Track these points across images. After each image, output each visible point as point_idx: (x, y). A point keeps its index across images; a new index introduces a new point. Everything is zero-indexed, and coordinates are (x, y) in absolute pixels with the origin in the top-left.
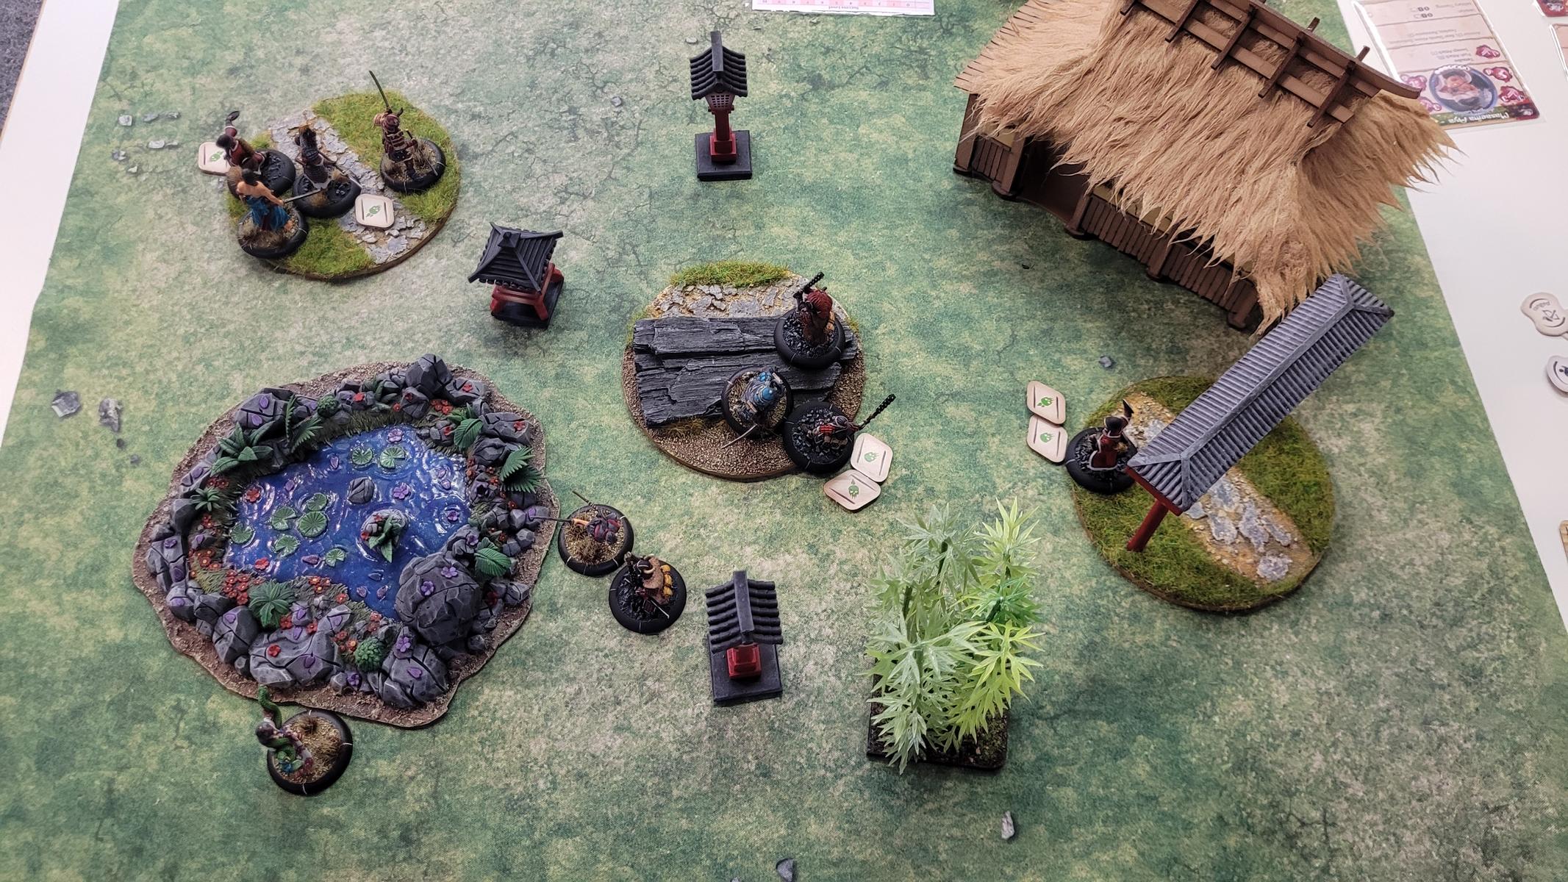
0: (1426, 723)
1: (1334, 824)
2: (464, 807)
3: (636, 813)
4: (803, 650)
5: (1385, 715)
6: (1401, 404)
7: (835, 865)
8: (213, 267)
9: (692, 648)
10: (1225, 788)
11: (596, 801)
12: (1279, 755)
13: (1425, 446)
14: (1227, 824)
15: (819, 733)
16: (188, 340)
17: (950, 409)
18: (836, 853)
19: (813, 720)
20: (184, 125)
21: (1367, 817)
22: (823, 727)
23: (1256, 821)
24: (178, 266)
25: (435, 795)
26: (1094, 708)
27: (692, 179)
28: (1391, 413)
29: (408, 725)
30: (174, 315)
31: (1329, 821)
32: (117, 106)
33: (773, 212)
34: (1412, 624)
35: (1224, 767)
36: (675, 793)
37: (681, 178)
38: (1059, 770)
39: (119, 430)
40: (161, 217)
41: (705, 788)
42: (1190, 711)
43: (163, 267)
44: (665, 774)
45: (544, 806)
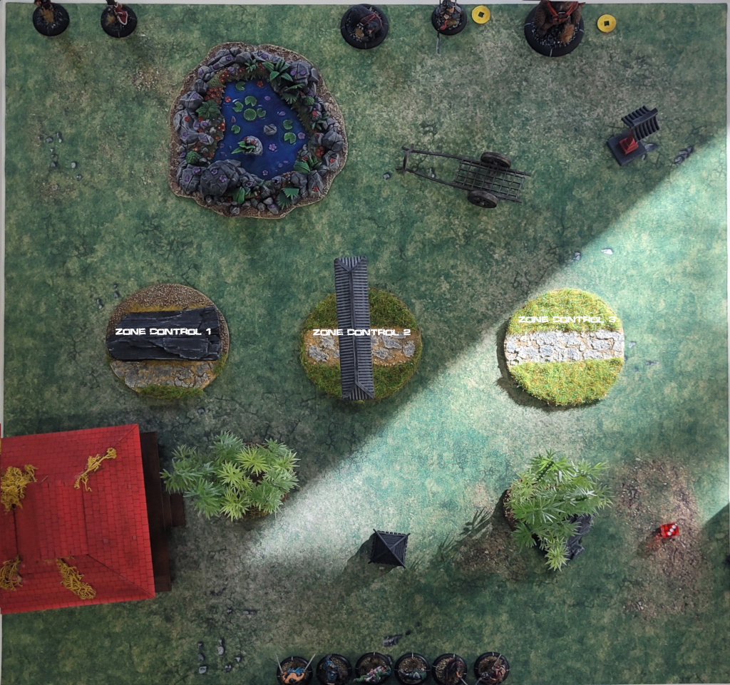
17: (410, 253)
43: (304, 633)
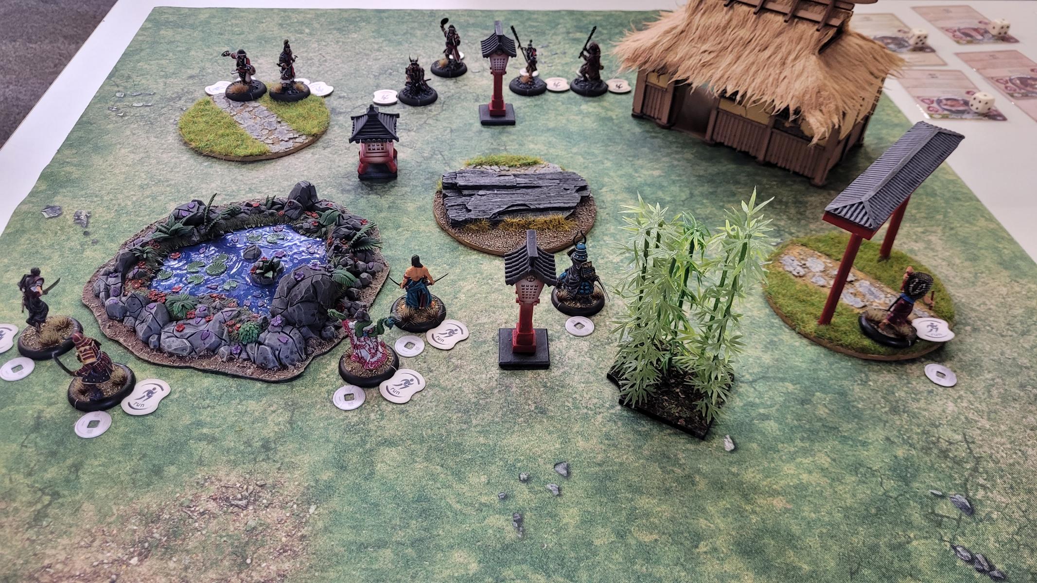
0: (1022, 387)
1: (973, 442)
2: (311, 428)
3: (445, 434)
4: (565, 344)
5: (992, 382)
6: (952, 226)
7: (599, 465)
8: (164, 156)
9: (485, 342)
10: (887, 422)
11: (414, 426)
12: (922, 404)
13: (975, 245)
14: (893, 442)
15: (581, 389)
16: (141, 187)
18: (600, 457)
19: (576, 381)
20: (157, 97)
21: (996, 440)
22: (583, 385)
23: (914, 441)
24: (142, 155)
25: (291, 422)
26: (781, 375)
27: (478, 125)
28: (947, 230)
29: (273, 379)
30: (135, 176)
31: (970, 440)
32: (116, 89)
33: (530, 138)
34: (994, 334)
35: (883, 410)
36: (474, 422)
37: (471, 124)
38: (762, 411)
39: (86, 227)
40: (134, 134)
41: (497, 420)
42: (850, 378)
43: (132, 156)
44: (466, 411)
45: (374, 428)
